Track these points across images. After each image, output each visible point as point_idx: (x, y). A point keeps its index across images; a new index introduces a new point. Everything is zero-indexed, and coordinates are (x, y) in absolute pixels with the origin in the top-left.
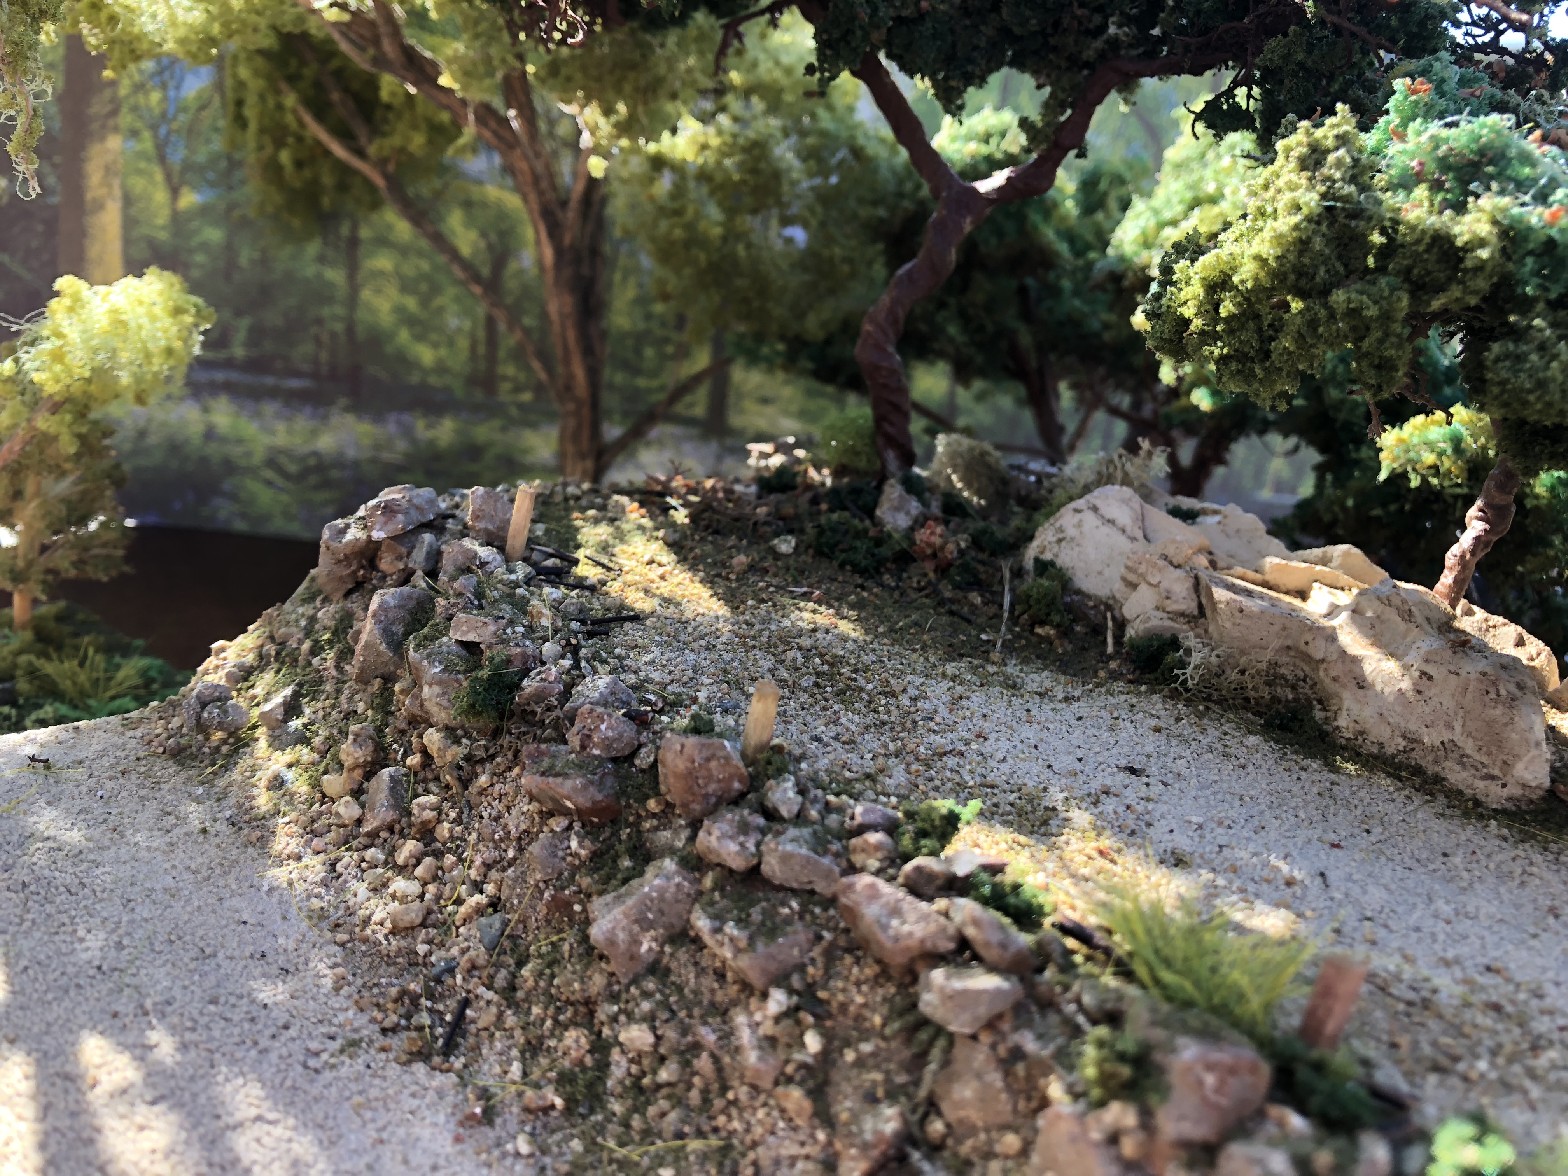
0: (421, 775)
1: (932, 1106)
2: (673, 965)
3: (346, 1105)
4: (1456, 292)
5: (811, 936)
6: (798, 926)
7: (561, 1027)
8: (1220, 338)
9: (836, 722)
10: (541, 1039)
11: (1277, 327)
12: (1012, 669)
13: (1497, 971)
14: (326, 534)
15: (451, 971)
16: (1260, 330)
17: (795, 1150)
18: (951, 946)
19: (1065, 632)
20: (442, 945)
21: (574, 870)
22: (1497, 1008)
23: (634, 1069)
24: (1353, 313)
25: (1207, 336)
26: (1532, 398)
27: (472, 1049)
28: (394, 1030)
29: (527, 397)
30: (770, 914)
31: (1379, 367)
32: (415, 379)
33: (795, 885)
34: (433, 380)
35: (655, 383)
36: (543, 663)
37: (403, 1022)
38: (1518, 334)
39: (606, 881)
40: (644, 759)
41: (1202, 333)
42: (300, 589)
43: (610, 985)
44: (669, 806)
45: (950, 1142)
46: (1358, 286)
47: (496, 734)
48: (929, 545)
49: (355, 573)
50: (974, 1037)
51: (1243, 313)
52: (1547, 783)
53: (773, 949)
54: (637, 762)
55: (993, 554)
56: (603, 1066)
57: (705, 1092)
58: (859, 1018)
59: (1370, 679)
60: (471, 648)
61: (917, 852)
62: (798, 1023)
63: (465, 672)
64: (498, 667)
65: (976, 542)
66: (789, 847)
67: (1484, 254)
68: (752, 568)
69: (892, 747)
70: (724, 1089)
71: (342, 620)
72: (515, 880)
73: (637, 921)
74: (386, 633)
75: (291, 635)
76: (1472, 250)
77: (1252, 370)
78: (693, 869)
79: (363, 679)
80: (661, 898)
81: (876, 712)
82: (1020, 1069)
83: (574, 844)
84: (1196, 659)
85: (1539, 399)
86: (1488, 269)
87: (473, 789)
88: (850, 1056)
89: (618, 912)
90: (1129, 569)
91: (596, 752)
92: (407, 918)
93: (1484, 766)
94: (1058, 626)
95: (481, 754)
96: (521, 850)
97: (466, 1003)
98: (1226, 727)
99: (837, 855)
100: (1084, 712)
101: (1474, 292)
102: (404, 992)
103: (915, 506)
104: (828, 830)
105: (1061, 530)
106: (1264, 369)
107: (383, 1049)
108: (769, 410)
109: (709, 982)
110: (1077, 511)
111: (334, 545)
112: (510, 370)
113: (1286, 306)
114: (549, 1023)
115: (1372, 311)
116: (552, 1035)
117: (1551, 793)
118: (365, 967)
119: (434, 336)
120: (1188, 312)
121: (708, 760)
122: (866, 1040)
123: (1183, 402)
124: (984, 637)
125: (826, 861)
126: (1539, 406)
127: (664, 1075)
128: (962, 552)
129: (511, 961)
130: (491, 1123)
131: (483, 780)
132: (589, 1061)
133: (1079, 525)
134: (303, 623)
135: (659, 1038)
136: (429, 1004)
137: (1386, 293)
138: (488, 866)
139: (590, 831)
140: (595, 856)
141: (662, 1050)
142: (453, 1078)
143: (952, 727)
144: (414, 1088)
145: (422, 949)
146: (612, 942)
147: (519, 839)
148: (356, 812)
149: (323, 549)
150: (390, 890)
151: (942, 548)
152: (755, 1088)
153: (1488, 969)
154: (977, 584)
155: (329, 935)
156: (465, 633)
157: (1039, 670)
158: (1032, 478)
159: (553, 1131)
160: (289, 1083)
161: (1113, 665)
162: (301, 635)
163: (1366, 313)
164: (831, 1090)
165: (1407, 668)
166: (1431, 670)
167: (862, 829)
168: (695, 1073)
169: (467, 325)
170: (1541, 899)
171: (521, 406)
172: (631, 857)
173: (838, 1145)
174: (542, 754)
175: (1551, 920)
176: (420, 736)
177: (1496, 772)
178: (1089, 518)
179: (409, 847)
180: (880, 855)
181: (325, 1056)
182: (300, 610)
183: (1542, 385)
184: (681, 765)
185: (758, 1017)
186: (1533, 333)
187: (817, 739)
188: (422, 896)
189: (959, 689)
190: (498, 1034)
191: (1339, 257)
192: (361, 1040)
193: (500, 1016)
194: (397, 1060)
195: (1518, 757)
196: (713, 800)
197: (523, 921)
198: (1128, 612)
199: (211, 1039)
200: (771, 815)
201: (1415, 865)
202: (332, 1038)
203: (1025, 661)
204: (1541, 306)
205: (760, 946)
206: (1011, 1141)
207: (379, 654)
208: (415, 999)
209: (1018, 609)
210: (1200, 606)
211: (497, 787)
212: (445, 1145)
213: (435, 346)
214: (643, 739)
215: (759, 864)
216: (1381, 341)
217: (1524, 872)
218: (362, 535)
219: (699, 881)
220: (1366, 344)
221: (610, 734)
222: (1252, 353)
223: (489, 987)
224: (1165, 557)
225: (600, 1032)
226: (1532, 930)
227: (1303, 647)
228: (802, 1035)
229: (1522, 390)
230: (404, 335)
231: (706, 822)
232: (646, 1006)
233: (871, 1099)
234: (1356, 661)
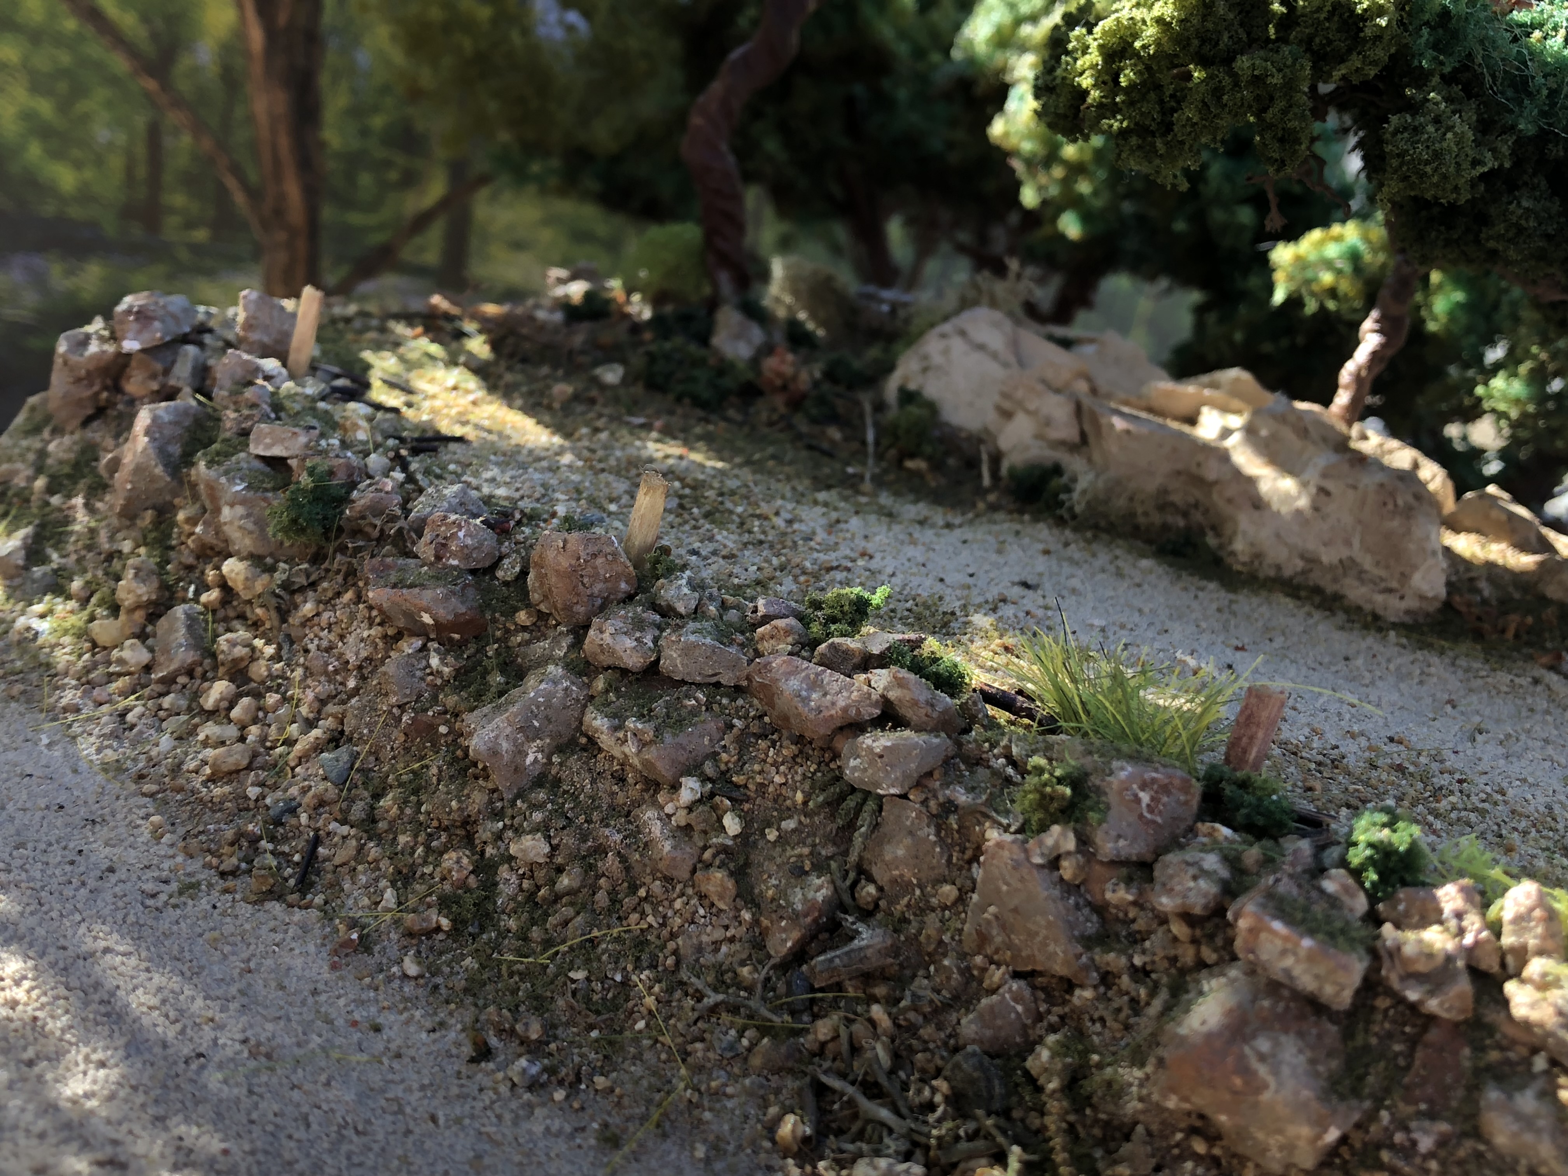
0: (221, 614)
1: (863, 873)
2: (563, 775)
3: (201, 941)
4: (1356, 61)
5: (721, 724)
6: (705, 716)
7: (434, 854)
8: (1119, 111)
9: (711, 539)
10: (413, 867)
11: (1179, 99)
12: (885, 499)
13: (1400, 742)
14: (62, 347)
15: (292, 810)
16: (1161, 102)
17: (719, 934)
18: (877, 712)
19: (937, 465)
20: (275, 787)
21: (436, 689)
22: (1400, 769)
23: (526, 884)
24: (1257, 80)
25: (1106, 109)
26: (1428, 169)
27: (331, 886)
28: (234, 873)
29: (201, 235)
30: (674, 706)
31: (1282, 140)
32: (49, 209)
33: (698, 679)
34: (75, 212)
35: (372, 220)
36: (370, 477)
37: (243, 865)
38: (1414, 107)
39: (479, 696)
40: (508, 570)
41: (1100, 106)
42: (20, 419)
43: (491, 802)
44: (542, 617)
45: (883, 903)
46: (1262, 53)
47: (317, 559)
48: (779, 374)
49: (97, 394)
50: (904, 796)
51: (1143, 83)
52: (1442, 592)
53: (682, 739)
54: (500, 574)
55: (850, 387)
56: (490, 886)
57: (613, 894)
58: (778, 798)
59: (1266, 499)
60: (277, 464)
61: (829, 635)
62: (714, 808)
63: (275, 489)
64: (321, 478)
65: (830, 375)
66: (692, 638)
67: (1383, 22)
68: (576, 398)
69: (775, 561)
70: (633, 889)
71: (83, 452)
72: (362, 709)
73: (521, 729)
74: (162, 452)
75: (15, 473)
76: (1372, 19)
77: (1153, 145)
78: (580, 674)
79: (129, 514)
80: (548, 705)
81: (750, 532)
82: (953, 821)
83: (435, 661)
84: (1082, 484)
85: (1435, 170)
86: (1387, 38)
87: (295, 619)
88: (772, 835)
89: (500, 721)
90: (1005, 396)
91: (455, 562)
92: (231, 760)
93: (1382, 579)
94: (929, 459)
95: (302, 580)
96: (363, 678)
97: (316, 842)
98: (1118, 552)
99: (742, 645)
100: (969, 536)
101: (1374, 63)
102: (241, 834)
103: (757, 334)
104: (730, 625)
105: (926, 357)
106: (1167, 144)
107: (226, 891)
108: (524, 258)
109: (606, 785)
110: (943, 336)
111: (74, 358)
112: (178, 199)
113: (1190, 76)
114: (420, 850)
115: (1276, 80)
116: (425, 863)
117: (1448, 606)
118: (185, 816)
119: (76, 153)
120: (1086, 81)
121: (595, 556)
122: (790, 817)
123: (1045, 231)
124: (850, 470)
125: (733, 650)
126: (1435, 179)
127: (565, 882)
128: (816, 384)
129: (366, 794)
130: (368, 950)
131: (308, 608)
132: (472, 881)
133: (946, 352)
134: (31, 457)
135: (554, 848)
136: (270, 846)
137: (1289, 62)
138: (322, 702)
139: (449, 647)
140: (458, 673)
141: (559, 860)
142: (314, 913)
143: (835, 547)
144: (272, 924)
145: (253, 792)
146: (494, 753)
147: (360, 668)
148: (144, 656)
149: (58, 361)
150: (201, 737)
151: (795, 378)
152: (668, 880)
153: (1391, 740)
154: (834, 418)
155: (134, 787)
156: (269, 447)
157: (916, 502)
158: (885, 308)
159: (441, 954)
160: (131, 918)
161: (992, 498)
162: (30, 472)
163: (1269, 80)
164: (752, 871)
165: (1304, 485)
166: (1330, 485)
167: (766, 619)
168: (598, 877)
169: (121, 138)
170: (1439, 695)
171: (196, 249)
172: (502, 673)
173: (765, 922)
174: (388, 567)
175: (1448, 708)
176: (218, 568)
177: (1394, 584)
178: (957, 344)
179: (219, 689)
180: (790, 639)
181: (163, 897)
182: (24, 443)
183: (1437, 155)
184: (565, 562)
185: (669, 809)
186: (1430, 105)
187: (694, 552)
188: (242, 739)
189: (834, 515)
190: (360, 868)
191: (1242, 24)
192: (199, 883)
193: (360, 849)
194: (244, 900)
195: (1415, 567)
196: (599, 602)
197: (375, 753)
198: (1004, 443)
199: (31, 879)
200: (667, 612)
201: (1317, 666)
202: (166, 882)
203: (897, 494)
204: (1436, 80)
205: (668, 737)
206: (948, 891)
207: (153, 479)
208: (254, 841)
209: (885, 442)
210: (1083, 435)
211: (326, 615)
212: (321, 970)
213: (78, 165)
214: (504, 549)
215: (658, 660)
216: (1285, 112)
217: (1422, 673)
218: (110, 348)
219: (589, 686)
220: (1269, 116)
221: (469, 541)
222: (1154, 127)
223: (343, 822)
224: (1044, 381)
225: (483, 852)
226: (1431, 715)
227: (1194, 469)
228: (720, 819)
229: (1420, 161)
230: (34, 151)
231: (596, 621)
232: (537, 816)
233: (799, 873)
234: (1251, 481)
